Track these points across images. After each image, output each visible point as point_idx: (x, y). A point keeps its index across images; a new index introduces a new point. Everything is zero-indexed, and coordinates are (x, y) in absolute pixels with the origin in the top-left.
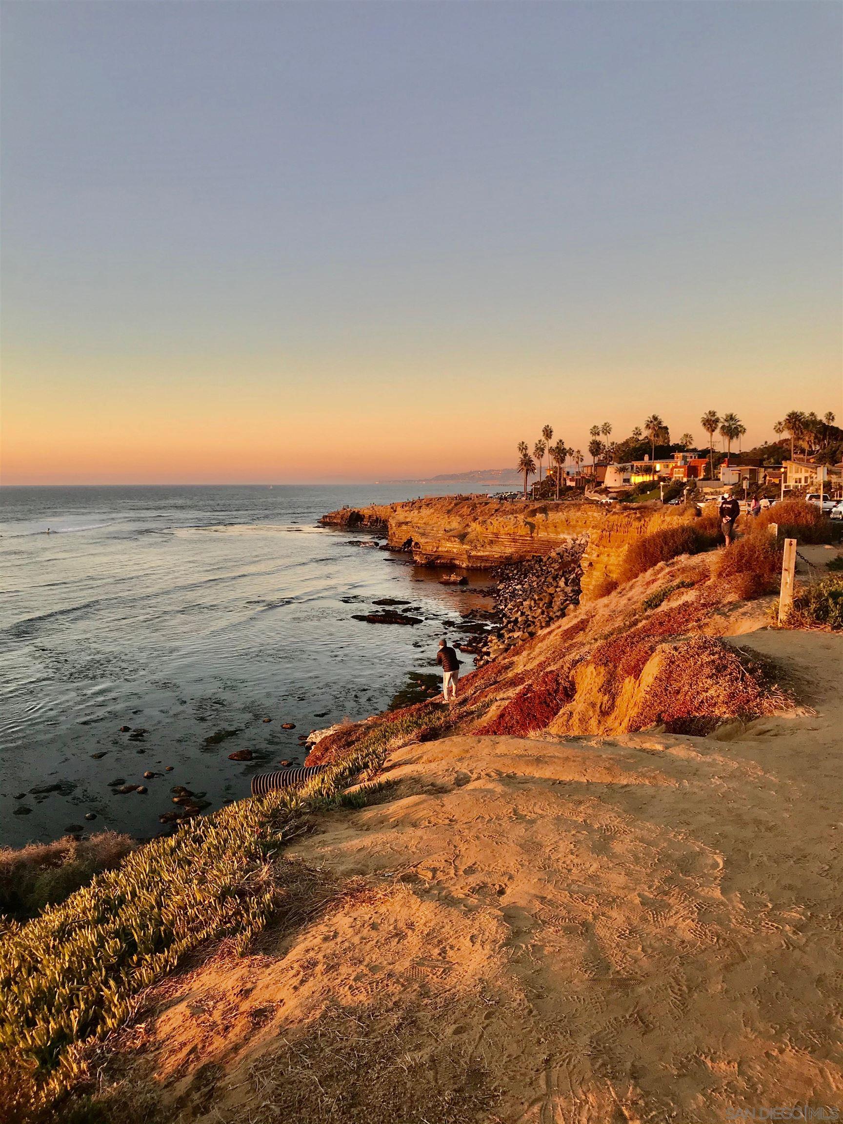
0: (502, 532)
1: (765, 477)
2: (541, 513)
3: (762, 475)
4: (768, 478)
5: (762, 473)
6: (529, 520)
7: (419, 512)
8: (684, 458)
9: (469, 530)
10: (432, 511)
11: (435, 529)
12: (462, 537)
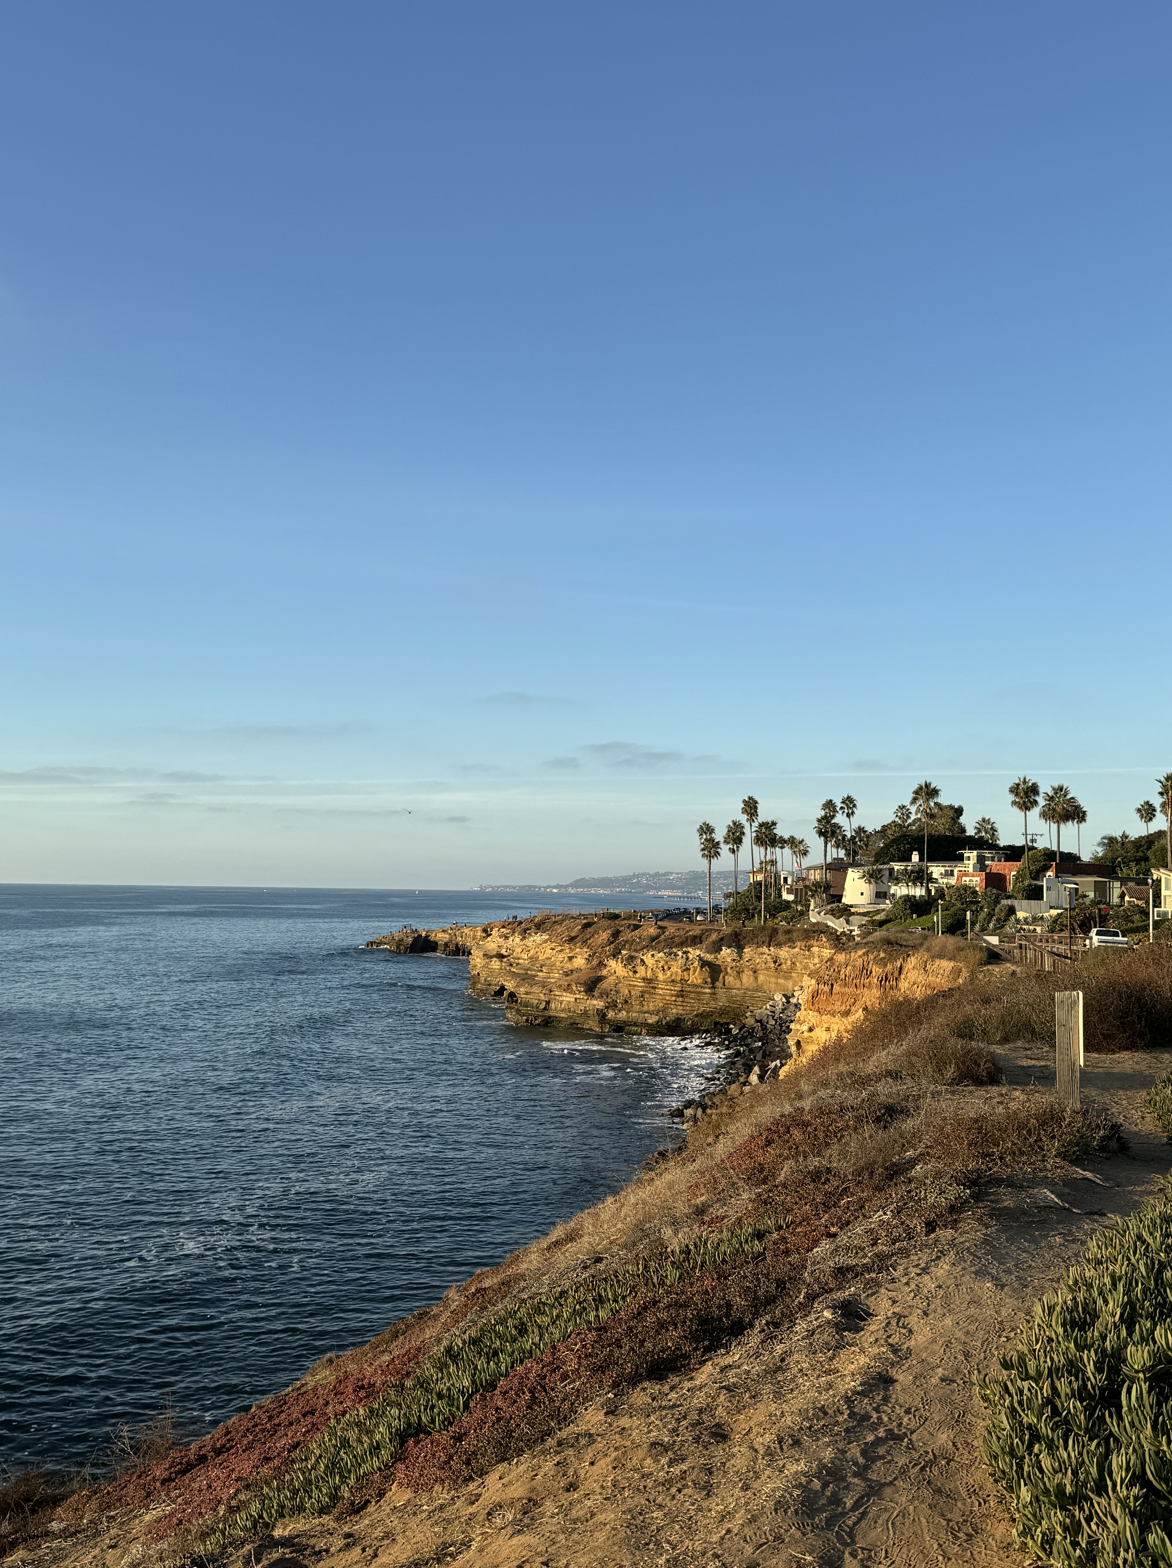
0: (661, 977)
1: (1122, 896)
2: (729, 947)
3: (1117, 892)
4: (1127, 898)
5: (1116, 889)
6: (709, 957)
7: (524, 938)
8: (981, 860)
9: (604, 972)
10: (545, 937)
11: (544, 969)
12: (592, 985)
